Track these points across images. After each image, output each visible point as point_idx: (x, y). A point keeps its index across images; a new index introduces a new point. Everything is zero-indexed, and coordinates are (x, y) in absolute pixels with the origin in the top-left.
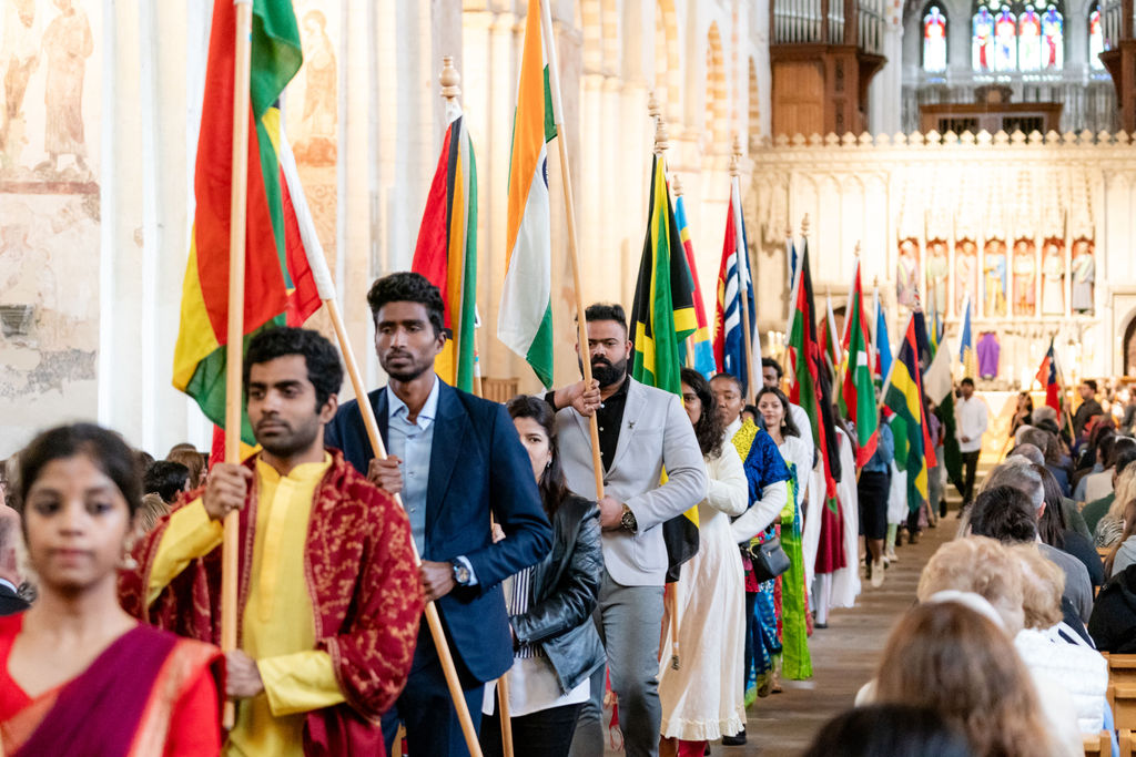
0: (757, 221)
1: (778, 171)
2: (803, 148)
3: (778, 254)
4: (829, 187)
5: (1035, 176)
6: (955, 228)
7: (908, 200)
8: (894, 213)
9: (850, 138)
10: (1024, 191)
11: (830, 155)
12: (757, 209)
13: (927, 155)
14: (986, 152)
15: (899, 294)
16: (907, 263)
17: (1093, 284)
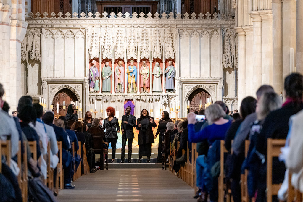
0: (27, 50)
1: (36, 28)
2: (48, 18)
3: (36, 65)
4: (59, 36)
5: (149, 31)
6: (115, 54)
7: (94, 41)
8: (88, 47)
9: (68, 14)
10: (145, 38)
11: (60, 22)
12: (27, 45)
13: (102, 22)
14: (128, 21)
15: (90, 83)
16: (94, 69)
17: (174, 79)
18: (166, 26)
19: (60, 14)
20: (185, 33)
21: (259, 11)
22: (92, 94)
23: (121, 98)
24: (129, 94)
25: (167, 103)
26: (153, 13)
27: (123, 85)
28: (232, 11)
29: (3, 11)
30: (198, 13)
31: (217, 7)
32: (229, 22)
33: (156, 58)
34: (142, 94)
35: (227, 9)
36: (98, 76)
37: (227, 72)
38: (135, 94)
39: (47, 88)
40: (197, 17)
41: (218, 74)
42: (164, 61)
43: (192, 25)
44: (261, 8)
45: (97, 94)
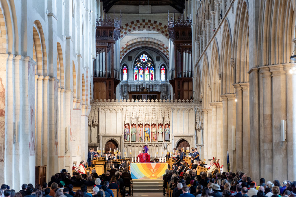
0: (91, 119)
1: (96, 108)
2: (102, 102)
3: (96, 127)
4: (108, 112)
5: (156, 109)
6: (138, 122)
7: (127, 115)
8: (124, 118)
9: (113, 100)
10: (154, 113)
11: (108, 104)
12: (91, 117)
13: (131, 104)
14: (145, 104)
15: (124, 137)
16: (127, 129)
17: (170, 135)
18: (165, 107)
19: (109, 100)
20: (176, 110)
21: (215, 103)
22: (126, 143)
23: (141, 145)
24: (145, 143)
25: (166, 147)
26: (158, 100)
27: (142, 138)
28: (200, 98)
29: (77, 102)
30: (182, 99)
31: (192, 96)
32: (199, 105)
33: (160, 123)
34: (153, 142)
35: (198, 97)
36: (129, 133)
37: (198, 131)
38: (149, 143)
39: (102, 139)
40: (182, 102)
41: (193, 132)
42: (164, 125)
43: (179, 106)
44: (216, 101)
45: (129, 142)
